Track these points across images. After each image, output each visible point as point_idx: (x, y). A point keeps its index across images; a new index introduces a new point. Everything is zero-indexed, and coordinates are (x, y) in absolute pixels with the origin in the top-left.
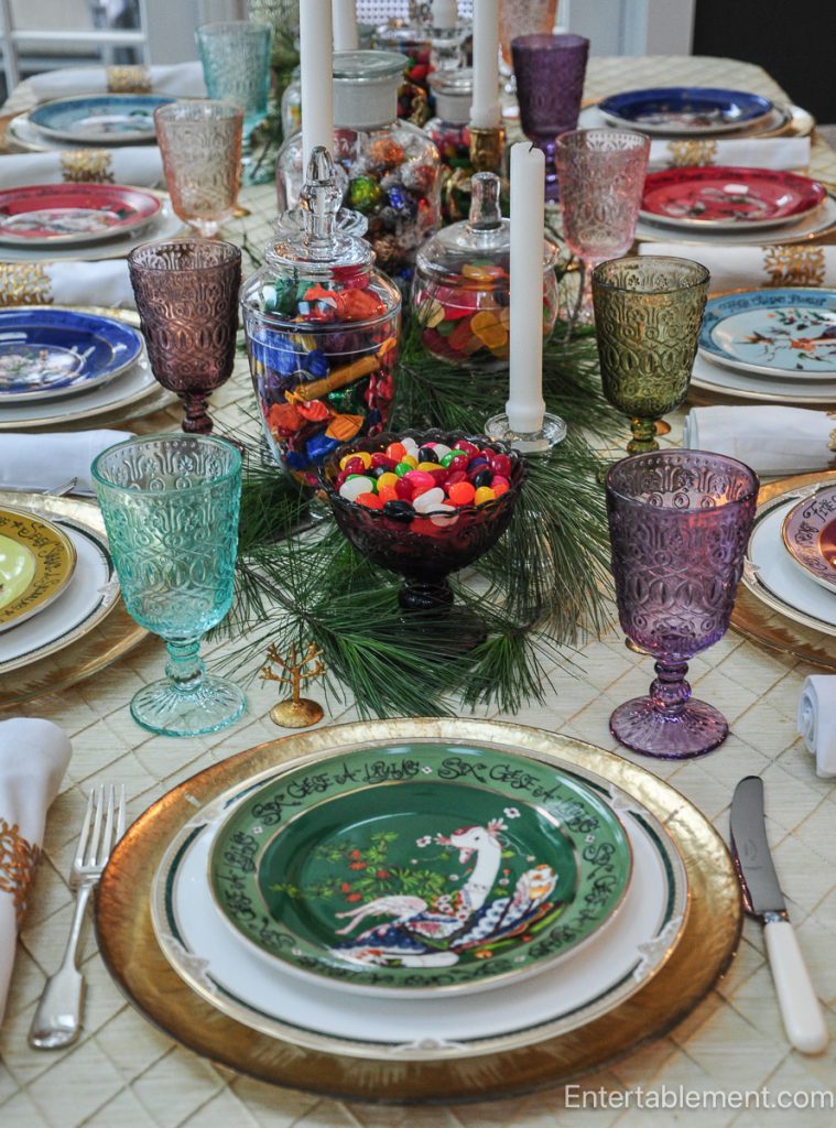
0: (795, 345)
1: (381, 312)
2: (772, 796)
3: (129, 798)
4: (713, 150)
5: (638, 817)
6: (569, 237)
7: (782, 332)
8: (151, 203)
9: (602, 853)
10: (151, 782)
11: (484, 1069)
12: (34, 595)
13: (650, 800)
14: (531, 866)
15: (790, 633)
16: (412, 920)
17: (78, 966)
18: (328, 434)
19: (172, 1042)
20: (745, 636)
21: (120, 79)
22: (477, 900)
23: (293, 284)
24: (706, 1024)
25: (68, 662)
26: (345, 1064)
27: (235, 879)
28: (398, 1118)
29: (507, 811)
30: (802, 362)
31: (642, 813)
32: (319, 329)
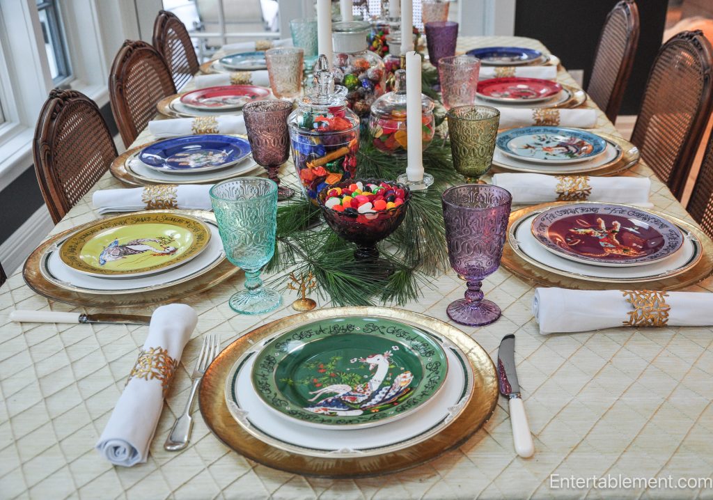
0: (545, 149)
1: (350, 127)
2: (519, 342)
3: (222, 341)
4: (514, 71)
5: (454, 350)
6: (445, 102)
7: (539, 144)
8: (265, 92)
9: (435, 365)
10: (234, 334)
11: (372, 462)
12: (190, 252)
13: (461, 344)
14: (402, 372)
15: (533, 271)
16: (344, 395)
17: (190, 415)
18: (326, 182)
19: (229, 449)
20: (512, 272)
21: (261, 45)
22: (375, 387)
23: (310, 115)
24: (479, 444)
25: (203, 282)
26: (307, 460)
27: (264, 376)
28: (329, 485)
29: (393, 347)
30: (547, 156)
31: (456, 348)
32: (322, 135)
